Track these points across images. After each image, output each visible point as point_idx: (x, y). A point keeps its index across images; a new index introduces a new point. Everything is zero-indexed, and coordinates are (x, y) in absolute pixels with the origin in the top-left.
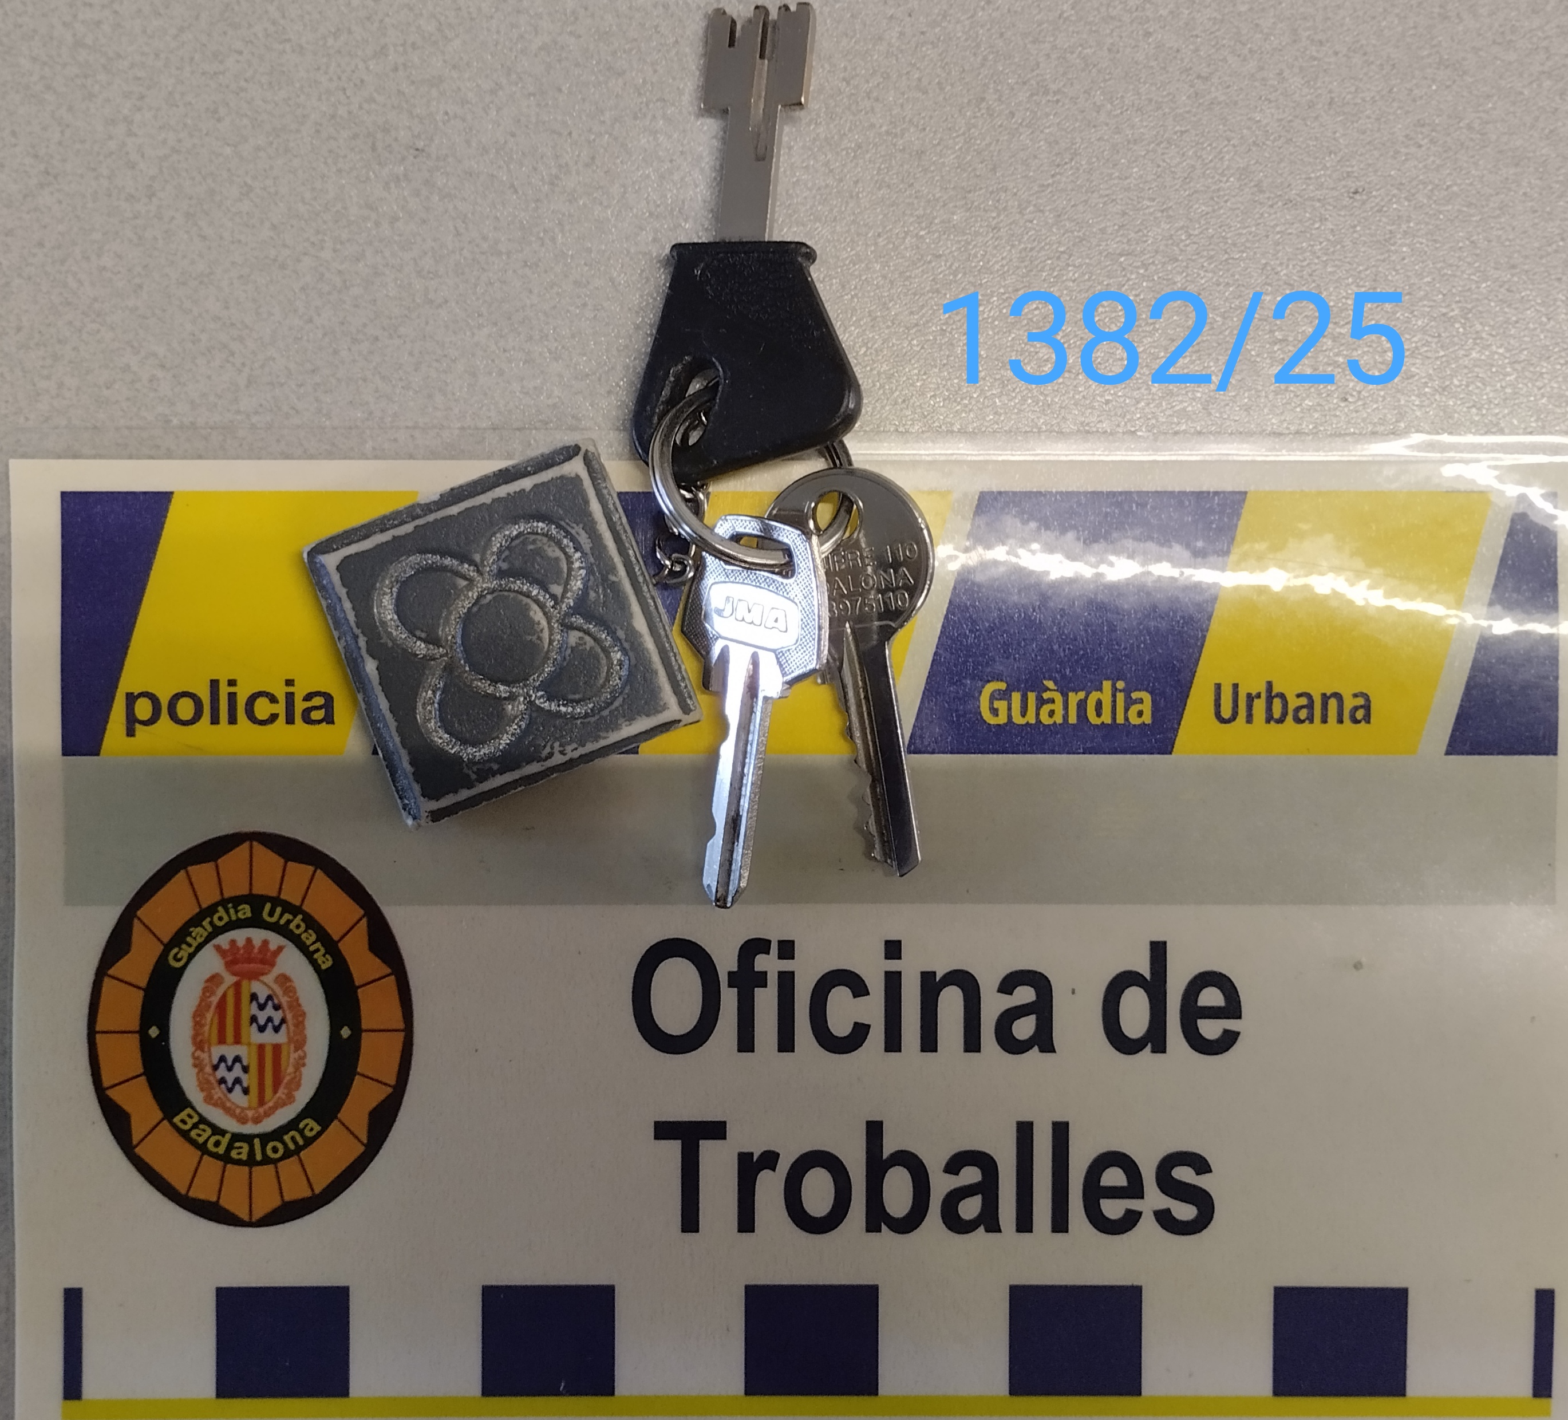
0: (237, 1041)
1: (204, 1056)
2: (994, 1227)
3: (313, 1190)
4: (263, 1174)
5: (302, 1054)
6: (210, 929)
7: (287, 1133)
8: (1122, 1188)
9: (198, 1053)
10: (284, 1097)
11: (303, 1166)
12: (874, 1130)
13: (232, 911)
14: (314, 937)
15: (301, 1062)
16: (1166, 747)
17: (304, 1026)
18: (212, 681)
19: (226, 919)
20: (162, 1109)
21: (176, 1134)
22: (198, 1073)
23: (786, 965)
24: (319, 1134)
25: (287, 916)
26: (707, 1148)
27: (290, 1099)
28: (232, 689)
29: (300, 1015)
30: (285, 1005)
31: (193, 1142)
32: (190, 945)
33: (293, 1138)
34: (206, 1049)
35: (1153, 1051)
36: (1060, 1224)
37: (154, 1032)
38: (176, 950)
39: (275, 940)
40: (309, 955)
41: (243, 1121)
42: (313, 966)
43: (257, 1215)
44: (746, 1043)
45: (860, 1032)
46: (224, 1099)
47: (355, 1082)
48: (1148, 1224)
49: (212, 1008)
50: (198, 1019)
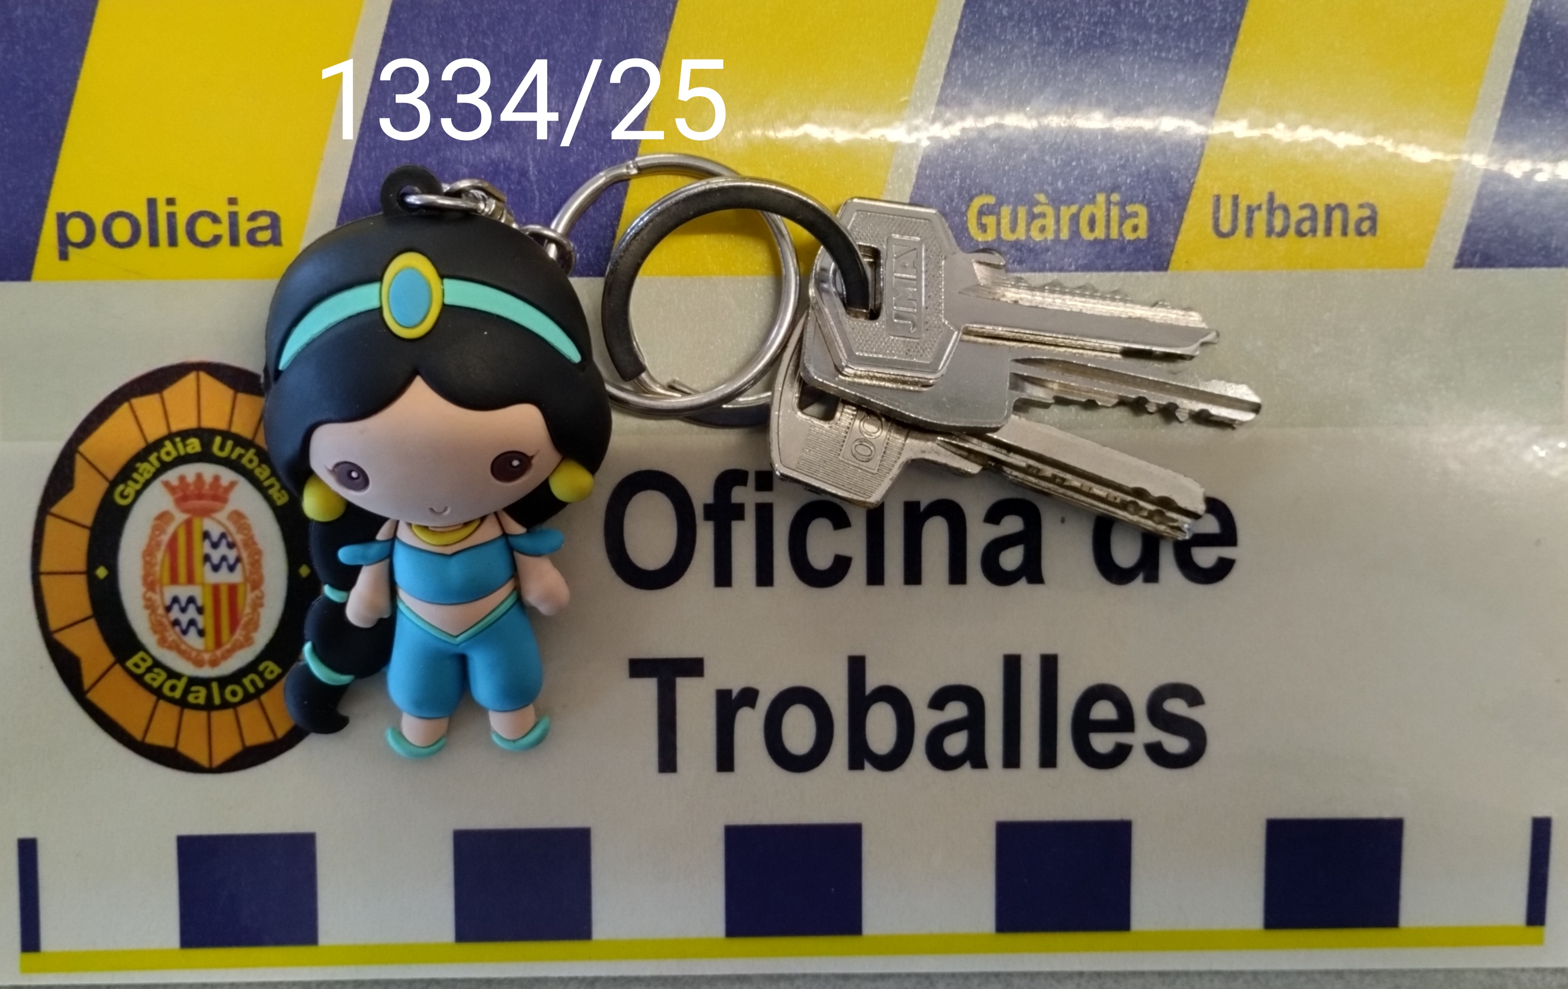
0: (191, 580)
2: (980, 763)
3: (274, 733)
4: (222, 719)
5: (259, 594)
6: (157, 464)
7: (245, 676)
8: (1112, 721)
9: (150, 594)
11: (264, 709)
12: (857, 665)
13: (180, 446)
14: (268, 472)
15: (259, 602)
16: (1161, 264)
17: (260, 565)
18: (149, 200)
19: (174, 454)
20: (113, 651)
21: (130, 679)
22: (150, 615)
23: (764, 497)
24: (279, 677)
25: (239, 451)
26: (685, 686)
27: (248, 641)
28: (171, 209)
29: (256, 553)
30: (240, 544)
31: (148, 687)
32: (136, 481)
33: (253, 682)
34: (158, 589)
35: (1145, 581)
36: (1048, 759)
37: (102, 572)
38: (121, 487)
39: (227, 475)
40: (264, 491)
41: (199, 663)
42: (268, 501)
43: (218, 761)
44: (723, 577)
45: (841, 565)
46: (179, 642)
48: (1139, 759)
49: (163, 547)
50: (148, 558)
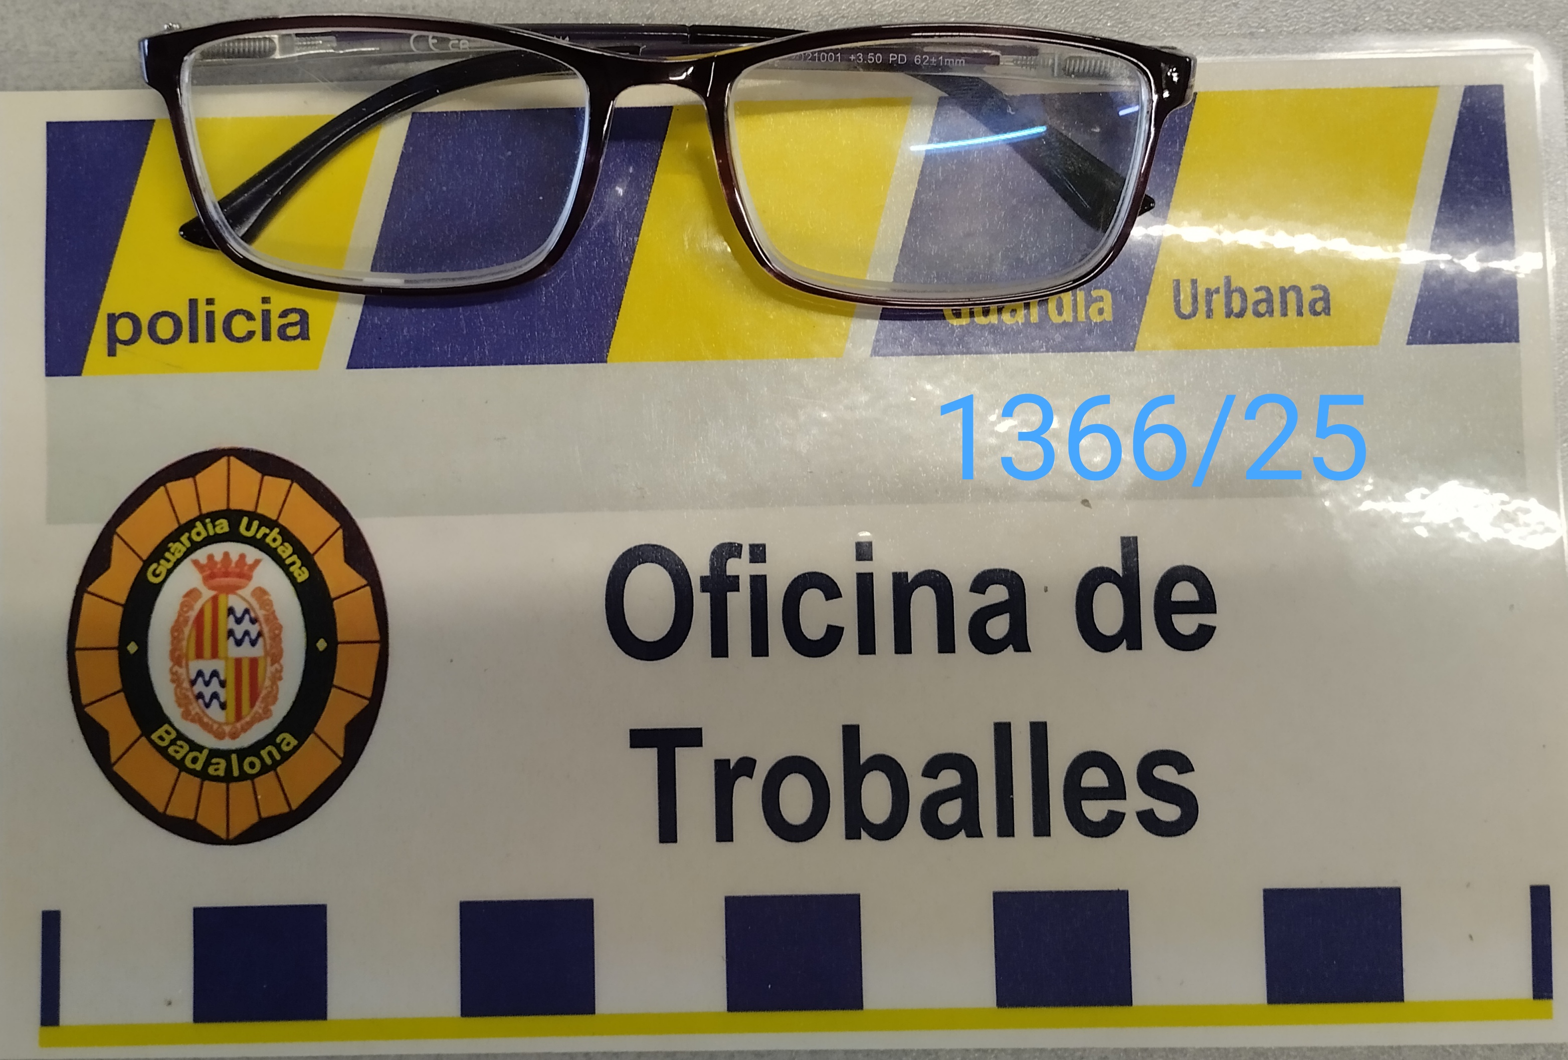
0: (215, 655)
1: (182, 671)
2: (975, 832)
3: (289, 805)
4: (240, 789)
5: (279, 668)
6: (188, 544)
7: (263, 748)
8: (1103, 788)
9: (176, 668)
10: (260, 711)
11: (279, 781)
12: (851, 734)
13: (210, 526)
14: (290, 550)
15: (278, 675)
16: (1128, 344)
17: (281, 639)
18: (190, 300)
19: (204, 534)
20: (140, 724)
21: (154, 750)
22: (176, 689)
23: (758, 569)
24: (296, 748)
25: (264, 530)
26: (683, 755)
27: (267, 713)
28: (210, 308)
29: (276, 629)
30: (262, 619)
31: (171, 759)
32: (168, 561)
33: (270, 754)
34: (184, 664)
35: (1129, 648)
36: (1042, 828)
37: (132, 648)
38: (154, 566)
39: (252, 553)
40: (285, 568)
41: (220, 736)
42: (290, 579)
43: (235, 832)
44: (720, 648)
45: (834, 635)
46: (201, 713)
47: (331, 694)
48: (1131, 824)
49: (191, 622)
50: (176, 634)
